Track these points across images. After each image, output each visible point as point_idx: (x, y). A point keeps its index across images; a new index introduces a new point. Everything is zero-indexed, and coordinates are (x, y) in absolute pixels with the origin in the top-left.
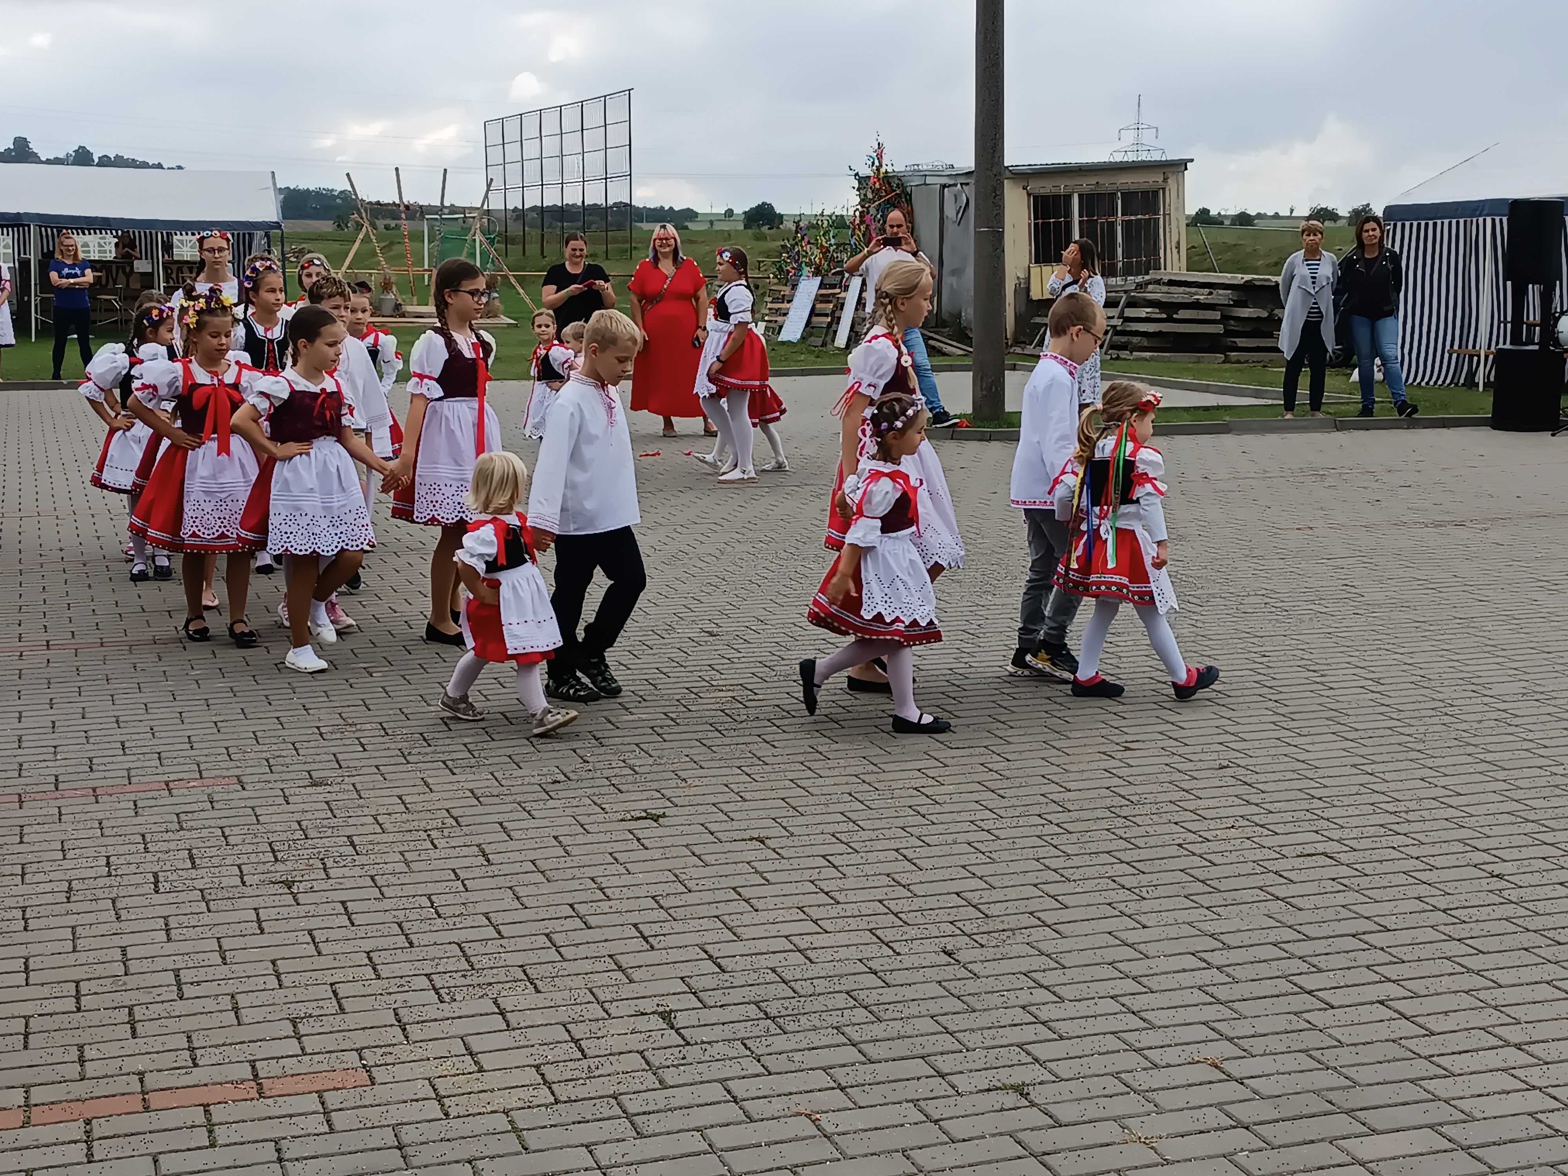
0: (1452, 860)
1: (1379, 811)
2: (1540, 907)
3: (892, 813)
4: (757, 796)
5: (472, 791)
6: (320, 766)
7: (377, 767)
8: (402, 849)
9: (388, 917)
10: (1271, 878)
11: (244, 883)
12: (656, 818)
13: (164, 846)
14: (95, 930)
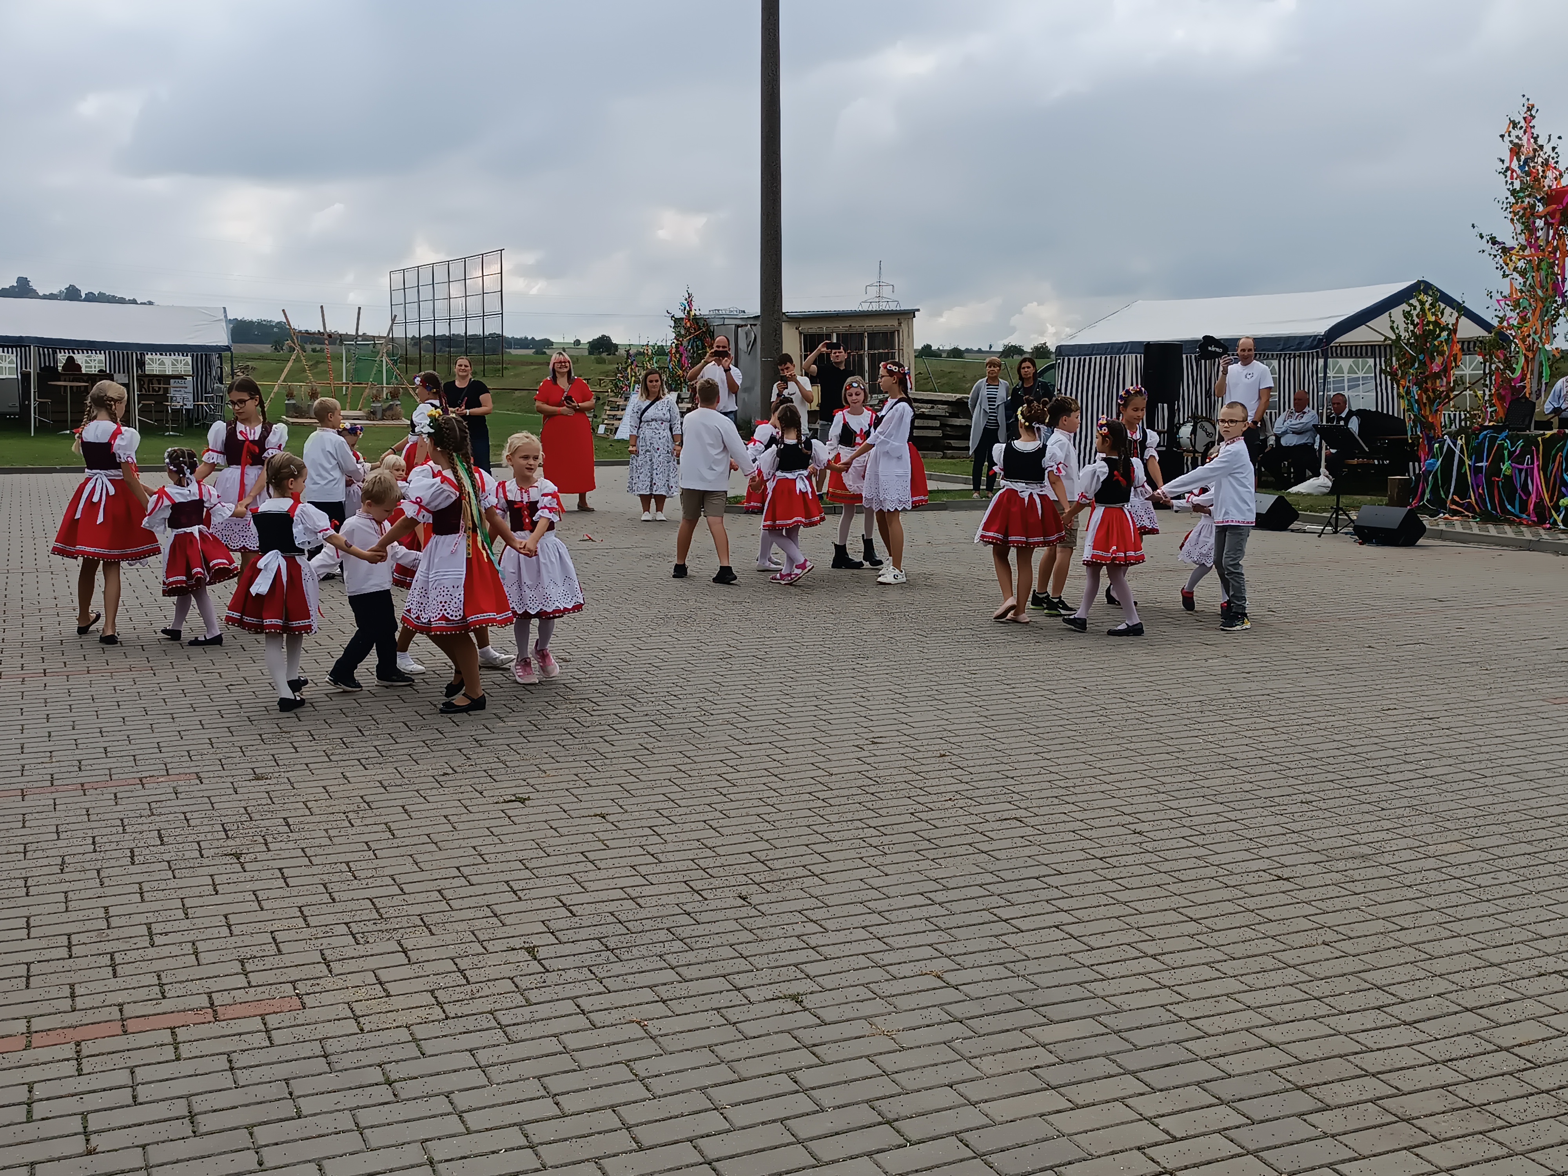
0: (1106, 822)
1: (1054, 786)
2: (1169, 855)
3: (701, 793)
4: (600, 782)
5: (380, 782)
6: (263, 764)
7: (307, 765)
8: (326, 827)
9: (316, 880)
10: (978, 837)
11: (202, 856)
12: (522, 801)
13: (140, 828)
14: (84, 895)
